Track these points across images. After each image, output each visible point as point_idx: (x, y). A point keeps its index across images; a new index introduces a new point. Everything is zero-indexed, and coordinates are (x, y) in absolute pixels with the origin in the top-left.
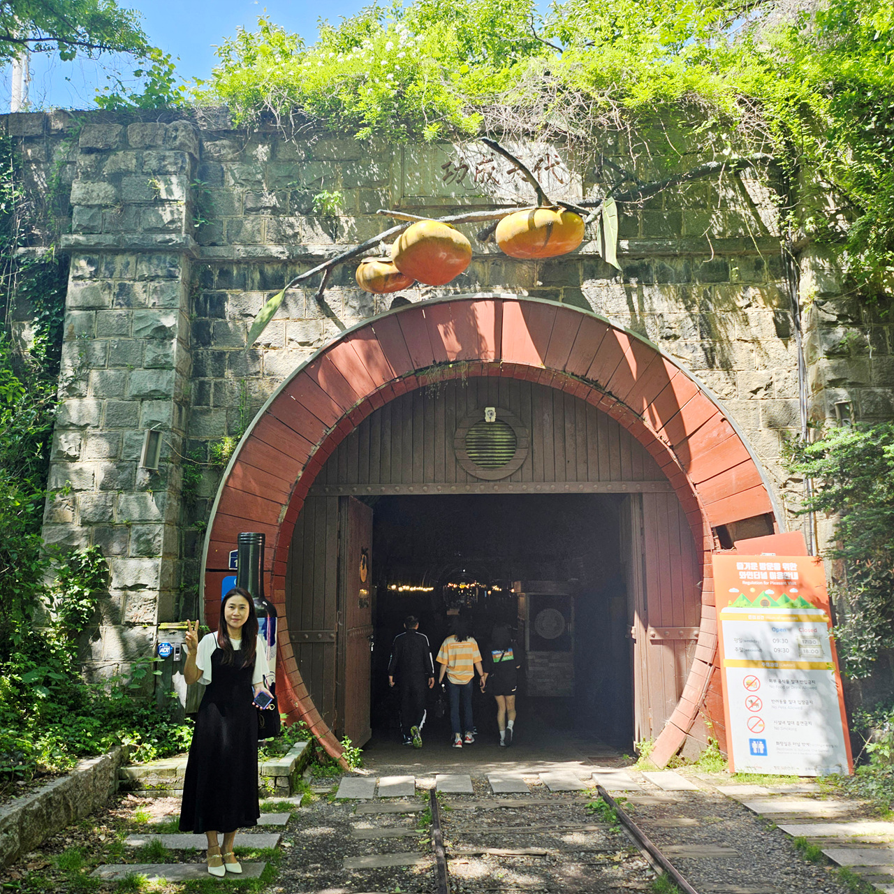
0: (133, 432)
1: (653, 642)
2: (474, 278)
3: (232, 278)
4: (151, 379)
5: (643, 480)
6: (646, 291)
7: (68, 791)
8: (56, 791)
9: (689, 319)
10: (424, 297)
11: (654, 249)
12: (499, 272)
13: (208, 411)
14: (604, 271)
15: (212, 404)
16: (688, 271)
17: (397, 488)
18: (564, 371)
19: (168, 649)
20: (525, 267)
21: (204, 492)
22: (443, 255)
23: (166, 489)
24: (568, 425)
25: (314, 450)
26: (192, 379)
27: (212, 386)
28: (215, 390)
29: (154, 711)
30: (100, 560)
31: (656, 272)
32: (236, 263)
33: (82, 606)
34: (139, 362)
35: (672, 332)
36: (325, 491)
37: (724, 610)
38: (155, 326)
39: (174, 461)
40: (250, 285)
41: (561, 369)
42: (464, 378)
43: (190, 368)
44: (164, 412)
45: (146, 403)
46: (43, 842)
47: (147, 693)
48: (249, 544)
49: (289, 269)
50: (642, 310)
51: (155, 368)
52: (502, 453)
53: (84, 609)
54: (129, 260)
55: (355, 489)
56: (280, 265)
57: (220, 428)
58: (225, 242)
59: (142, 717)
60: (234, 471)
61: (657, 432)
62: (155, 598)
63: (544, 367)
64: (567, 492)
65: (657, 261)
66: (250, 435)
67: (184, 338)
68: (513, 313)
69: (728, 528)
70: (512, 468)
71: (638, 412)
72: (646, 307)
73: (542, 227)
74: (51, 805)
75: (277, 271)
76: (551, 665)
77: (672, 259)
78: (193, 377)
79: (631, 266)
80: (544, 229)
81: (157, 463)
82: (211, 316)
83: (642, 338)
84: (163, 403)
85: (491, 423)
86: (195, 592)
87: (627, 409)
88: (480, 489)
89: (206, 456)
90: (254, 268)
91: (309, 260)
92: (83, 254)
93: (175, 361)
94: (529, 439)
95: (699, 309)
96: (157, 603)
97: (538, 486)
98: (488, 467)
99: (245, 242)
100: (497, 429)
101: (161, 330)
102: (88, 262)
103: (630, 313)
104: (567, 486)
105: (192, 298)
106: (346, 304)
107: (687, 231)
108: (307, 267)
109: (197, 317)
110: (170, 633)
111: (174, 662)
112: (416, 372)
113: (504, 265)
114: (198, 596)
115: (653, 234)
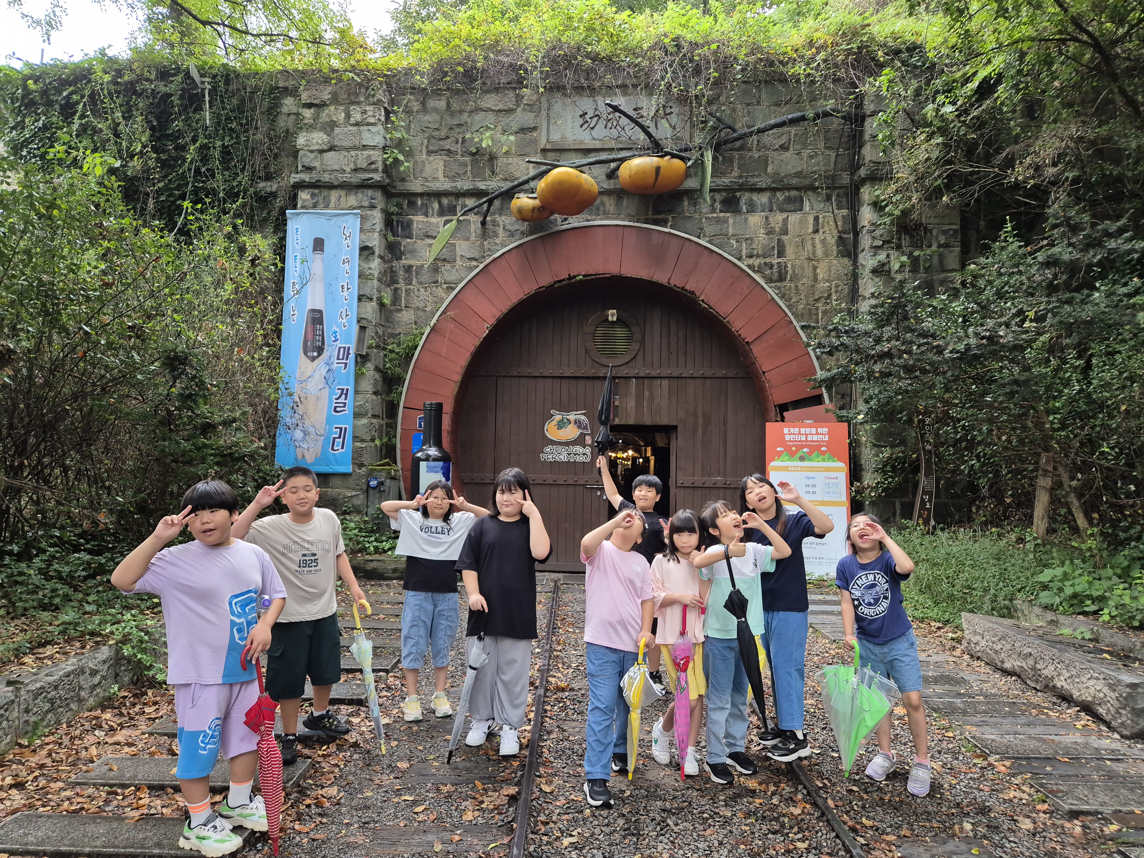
2: (602, 208)
3: (417, 207)
5: (728, 368)
6: (739, 218)
9: (769, 242)
11: (744, 184)
12: (622, 203)
13: (401, 311)
15: (403, 305)
17: (541, 371)
19: (375, 482)
23: (372, 369)
24: (672, 325)
25: (478, 341)
27: (404, 291)
28: (406, 294)
31: (745, 204)
32: (420, 196)
36: (487, 372)
37: (771, 464)
39: (377, 348)
40: (431, 213)
41: (666, 281)
43: (387, 278)
44: (369, 311)
49: (460, 200)
50: (734, 235)
52: (621, 345)
54: (341, 193)
55: (509, 370)
56: (453, 198)
57: (410, 324)
58: (411, 178)
61: (738, 332)
65: (747, 194)
66: (431, 329)
67: (382, 254)
69: (784, 405)
70: (628, 357)
71: (723, 316)
72: (739, 232)
75: (451, 202)
77: (759, 193)
78: (389, 284)
79: (726, 199)
81: (365, 349)
82: (402, 237)
83: (730, 258)
84: (369, 305)
85: (613, 322)
86: (393, 444)
87: (715, 313)
88: (603, 373)
89: (400, 344)
90: (434, 199)
91: (476, 192)
92: (307, 189)
93: (376, 272)
94: (642, 335)
95: (779, 234)
96: (368, 450)
97: (648, 371)
98: (610, 356)
99: (427, 178)
100: (618, 326)
101: (366, 249)
102: (311, 195)
103: (723, 236)
104: (669, 371)
105: (388, 223)
106: (504, 228)
107: (772, 170)
108: (474, 199)
109: (392, 238)
110: (377, 472)
111: (380, 491)
112: (555, 284)
113: (626, 198)
114: (396, 447)
115: (744, 172)
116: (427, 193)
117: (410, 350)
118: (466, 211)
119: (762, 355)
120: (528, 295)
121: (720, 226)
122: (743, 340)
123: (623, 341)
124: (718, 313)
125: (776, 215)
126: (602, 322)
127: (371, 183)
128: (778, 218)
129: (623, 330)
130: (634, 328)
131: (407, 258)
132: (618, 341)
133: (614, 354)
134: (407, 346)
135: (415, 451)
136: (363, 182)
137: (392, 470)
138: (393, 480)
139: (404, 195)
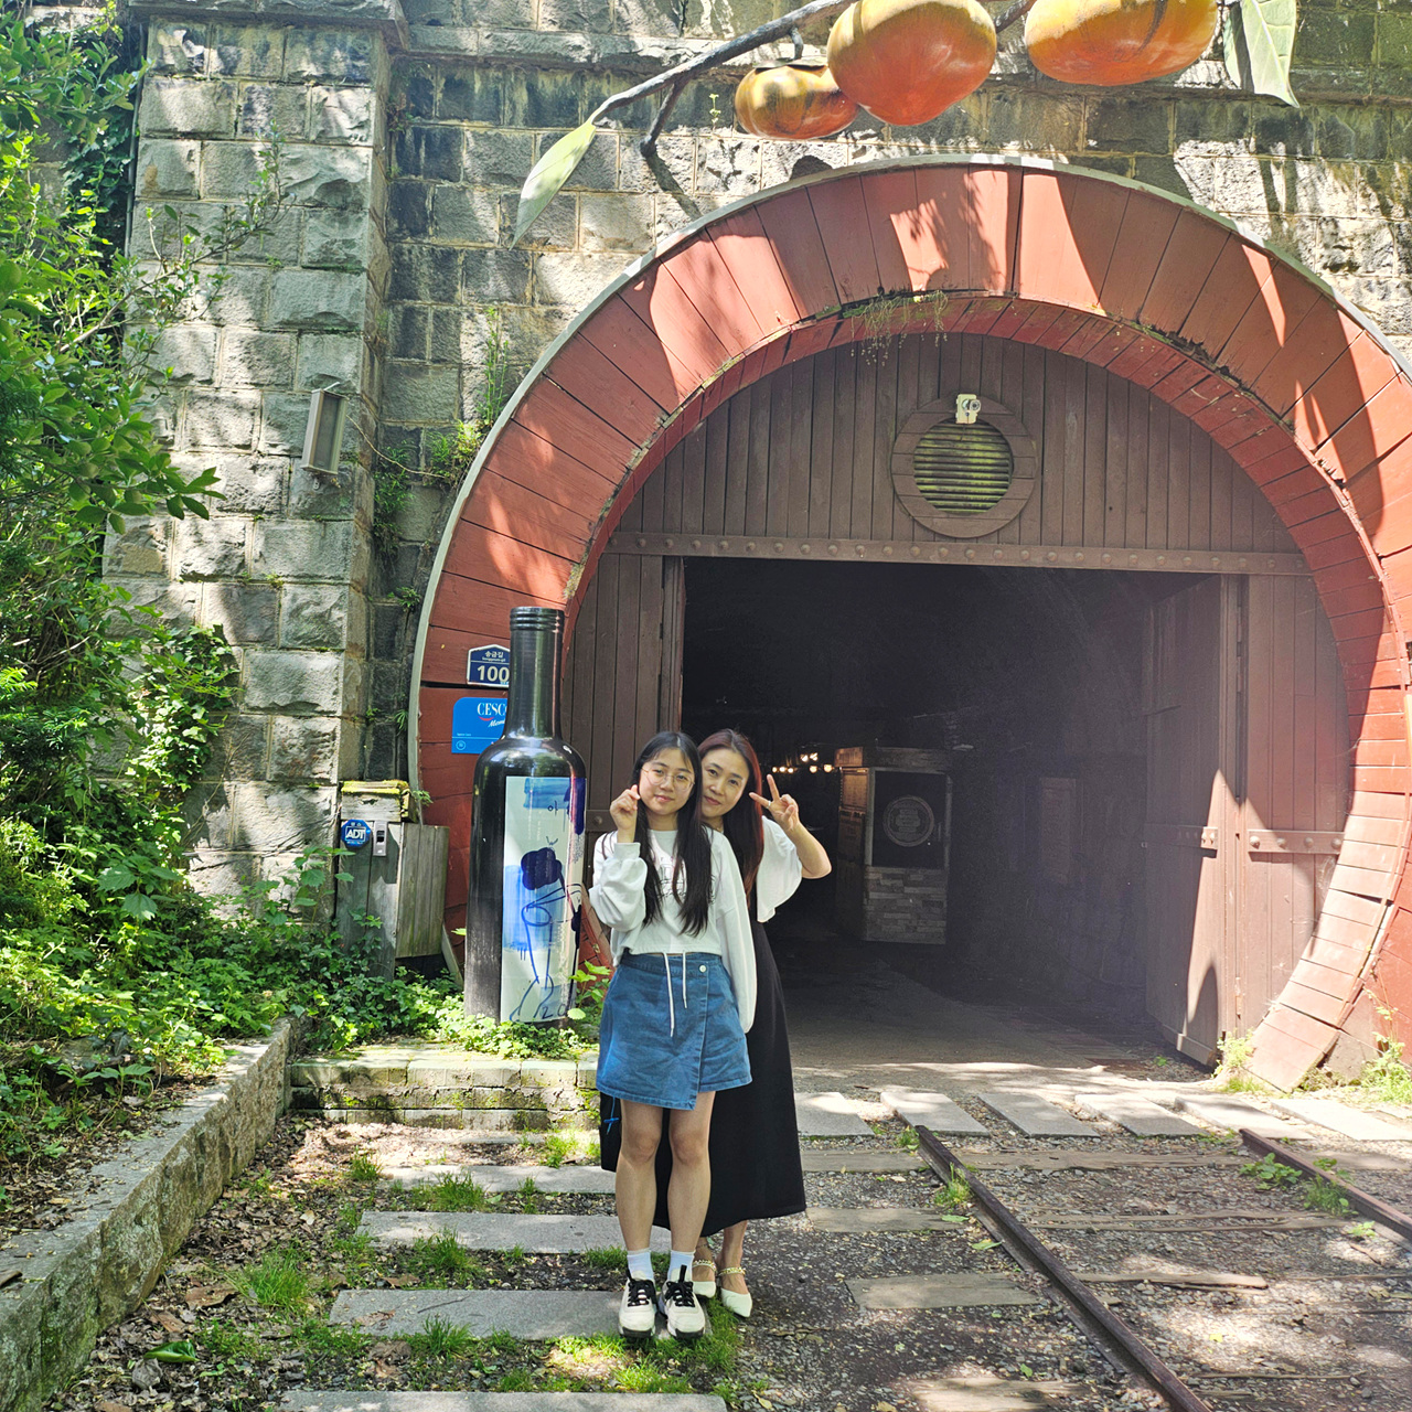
0: (282, 397)
1: (1255, 856)
2: (958, 125)
3: (472, 98)
4: (317, 289)
5: (1252, 550)
6: (1303, 170)
7: (224, 1119)
8: (210, 1119)
9: (1386, 230)
10: (858, 160)
11: (1322, 85)
12: (1010, 116)
13: (422, 370)
14: (1217, 124)
15: (428, 356)
16: (1381, 137)
17: (779, 545)
18: (1138, 323)
19: (362, 832)
20: (1062, 108)
21: (415, 528)
22: (942, 49)
23: (352, 516)
24: (1113, 438)
25: (636, 457)
26: (389, 301)
27: (430, 320)
28: (436, 327)
29: (335, 950)
30: (221, 651)
31: (1320, 134)
32: (480, 66)
33: (188, 739)
34: (293, 254)
35: (1345, 256)
36: (639, 544)
38: (324, 181)
39: (362, 461)
40: (508, 115)
41: (1132, 316)
42: (939, 324)
43: (386, 280)
44: (348, 360)
45: (308, 339)
46: (192, 1230)
47: (319, 915)
48: (535, 629)
49: (588, 85)
50: (1291, 210)
51: (326, 269)
52: (982, 486)
53: (193, 747)
54: (268, 39)
55: (698, 543)
56: (569, 76)
57: (446, 405)
58: (458, 19)
59: (315, 961)
60: (477, 493)
61: (1313, 452)
62: (334, 732)
63: (1101, 312)
64: (1105, 567)
65: (1322, 111)
66: (511, 420)
67: (379, 213)
68: (1042, 196)
70: (1002, 515)
71: (1277, 411)
72: (1304, 203)
74: (203, 1151)
75: (564, 89)
76: (908, 890)
77: (1351, 110)
78: (390, 298)
79: (1272, 119)
80: (1151, 11)
81: (336, 462)
82: (428, 174)
83: (1292, 263)
84: (343, 342)
85: (965, 427)
86: (396, 725)
87: (1257, 402)
88: (940, 554)
89: (419, 460)
90: (516, 79)
91: (631, 68)
92: (173, 21)
93: (367, 255)
94: (1037, 461)
95: (1402, 214)
96: (337, 741)
97: (1051, 554)
98: (955, 513)
99: (500, 23)
100: (975, 439)
101: (338, 190)
102: (185, 38)
103: (1266, 212)
104: (1106, 556)
105: (391, 133)
106: (702, 165)
107: (1383, 57)
108: (624, 84)
109: (400, 175)
110: (365, 803)
111: (373, 859)
112: (843, 310)
113: (1019, 101)
114: (405, 733)
115: (1316, 57)
116: (502, 59)
117: (447, 474)
118: (611, 105)
119: (1373, 514)
120: (771, 339)
121: (1258, 185)
122: (1329, 475)
123: (989, 475)
124: (1262, 401)
125: (1392, 169)
126: (934, 427)
127: (356, 12)
128: (1399, 174)
129: (989, 448)
130: (1016, 444)
131: (441, 231)
132: (975, 475)
133: (965, 507)
134: (436, 464)
135: (460, 746)
136: (333, 8)
137: (406, 798)
138: (410, 825)
139: (436, 62)
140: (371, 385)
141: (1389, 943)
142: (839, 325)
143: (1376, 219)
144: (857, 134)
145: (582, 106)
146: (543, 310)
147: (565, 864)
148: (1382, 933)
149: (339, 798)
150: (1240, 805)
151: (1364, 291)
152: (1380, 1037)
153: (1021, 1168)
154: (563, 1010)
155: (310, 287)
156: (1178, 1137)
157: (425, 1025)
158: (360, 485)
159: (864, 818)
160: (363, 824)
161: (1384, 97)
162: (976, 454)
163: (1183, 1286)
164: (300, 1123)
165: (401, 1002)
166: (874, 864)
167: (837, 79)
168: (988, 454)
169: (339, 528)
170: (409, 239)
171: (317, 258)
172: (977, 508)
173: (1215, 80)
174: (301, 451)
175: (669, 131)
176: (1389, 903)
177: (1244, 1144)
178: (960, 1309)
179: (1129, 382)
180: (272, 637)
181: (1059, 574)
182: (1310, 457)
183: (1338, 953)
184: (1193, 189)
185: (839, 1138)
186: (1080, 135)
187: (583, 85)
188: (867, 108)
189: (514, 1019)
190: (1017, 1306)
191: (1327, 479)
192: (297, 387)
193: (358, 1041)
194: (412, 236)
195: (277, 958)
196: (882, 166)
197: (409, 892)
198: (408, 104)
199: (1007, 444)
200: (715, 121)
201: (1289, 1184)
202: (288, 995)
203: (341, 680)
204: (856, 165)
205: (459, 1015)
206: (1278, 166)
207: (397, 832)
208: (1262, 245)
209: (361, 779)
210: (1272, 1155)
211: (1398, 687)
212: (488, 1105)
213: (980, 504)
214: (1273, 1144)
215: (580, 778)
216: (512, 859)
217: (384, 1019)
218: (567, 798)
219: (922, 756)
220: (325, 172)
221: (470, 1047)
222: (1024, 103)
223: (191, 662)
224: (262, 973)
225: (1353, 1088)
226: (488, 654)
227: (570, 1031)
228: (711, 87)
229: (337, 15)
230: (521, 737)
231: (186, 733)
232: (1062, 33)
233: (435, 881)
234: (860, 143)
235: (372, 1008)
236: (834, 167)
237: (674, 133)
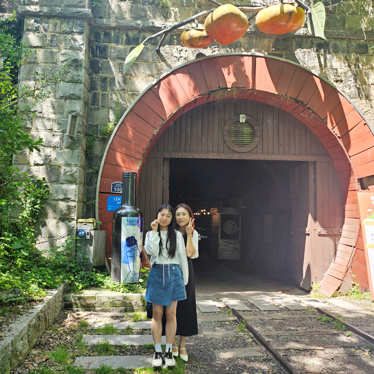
0: (61, 116)
1: (319, 235)
2: (239, 45)
3: (111, 37)
4: (70, 88)
5: (317, 155)
6: (328, 56)
7: (45, 311)
8: (41, 311)
9: (350, 72)
10: (213, 54)
11: (333, 34)
12: (252, 42)
13: (98, 109)
14: (306, 44)
15: (100, 105)
16: (348, 47)
17: (194, 155)
18: (286, 96)
19: (83, 233)
20: (266, 40)
21: (97, 151)
22: (234, 25)
23: (80, 148)
24: (280, 126)
25: (156, 132)
26: (89, 91)
27: (101, 96)
28: (102, 98)
29: (76, 265)
30: (45, 184)
31: (332, 47)
32: (113, 29)
33: (36, 208)
35: (339, 78)
36: (157, 155)
37: (365, 220)
38: (72, 59)
39: (83, 133)
40: (121, 42)
41: (285, 94)
42: (235, 96)
43: (89, 85)
44: (78, 107)
45: (68, 101)
47: (72, 255)
48: (129, 178)
49: (142, 34)
50: (325, 66)
51: (72, 82)
52: (247, 139)
53: (37, 210)
54: (57, 22)
55: (172, 154)
56: (137, 32)
57: (105, 118)
58: (107, 17)
59: (71, 268)
60: (113, 141)
61: (332, 129)
62: (75, 206)
63: (277, 93)
64: (279, 159)
65: (333, 41)
66: (122, 122)
67: (87, 68)
68: (261, 63)
69: (364, 179)
70: (252, 146)
71: (323, 119)
72: (329, 64)
73: (287, 13)
74: (40, 320)
75: (135, 35)
76: (230, 245)
77: (340, 40)
78: (90, 90)
79: (320, 43)
80: (288, 15)
81: (75, 134)
82: (100, 57)
83: (326, 80)
84: (77, 101)
85: (242, 123)
86: (92, 204)
87: (317, 116)
88: (236, 157)
89: (98, 133)
90: (123, 32)
91: (153, 30)
92: (31, 17)
93: (83, 79)
94: (261, 132)
95: (354, 67)
96: (76, 208)
97: (265, 156)
98: (240, 146)
99: (118, 18)
100: (245, 126)
101: (75, 62)
102: (34, 22)
103: (319, 67)
104: (279, 157)
105: (90, 47)
106: (172, 55)
107: (348, 27)
108: (151, 34)
109: (92, 57)
110: (84, 225)
111: (86, 240)
112: (210, 93)
113: (255, 39)
114: (95, 206)
115: (331, 27)
116: (119, 27)
117: (105, 136)
118: (148, 39)
119: (348, 145)
120: (191, 100)
121: (317, 60)
122: (336, 135)
123: (248, 136)
124: (319, 116)
125: (351, 56)
126: (234, 123)
127: (80, 15)
128: (353, 57)
129: (248, 129)
130: (256, 128)
131: (103, 72)
132: (245, 136)
133: (242, 144)
134: (102, 134)
135: (109, 209)
136: (74, 14)
137: (95, 223)
138: (96, 230)
139: (102, 28)
140: (85, 113)
141: (355, 258)
142: (209, 97)
143: (347, 69)
144: (213, 47)
145: (140, 40)
146: (130, 93)
147: (138, 240)
148: (353, 255)
149: (77, 223)
150: (315, 222)
151: (345, 87)
152: (353, 283)
153: (260, 319)
154: (137, 279)
155: (68, 87)
156: (301, 310)
157: (100, 284)
158: (82, 140)
159: (218, 226)
160: (83, 230)
161: (349, 37)
162: (245, 130)
163: (302, 350)
164: (66, 312)
165: (94, 278)
166: (221, 239)
167: (207, 32)
168: (248, 130)
169: (76, 151)
170: (95, 75)
171: (70, 80)
172: (246, 144)
173: (305, 33)
174: (66, 131)
175: (163, 46)
176: (354, 247)
177: (318, 312)
178: (243, 358)
179: (284, 111)
180: (58, 180)
181: (268, 162)
182: (331, 130)
183: (342, 260)
184: (300, 61)
185: (212, 312)
186: (271, 47)
187: (140, 34)
188: (215, 40)
189: (124, 282)
190: (258, 356)
191: (336, 136)
192: (65, 114)
193: (82, 289)
194: (96, 73)
195: (60, 267)
196: (219, 55)
197: (96, 248)
198: (94, 39)
199: (253, 128)
200: (175, 43)
201: (329, 322)
202: (63, 277)
203: (77, 192)
204: (212, 55)
205: (109, 281)
206: (322, 55)
207: (93, 232)
208: (318, 76)
209: (83, 218)
210: (325, 315)
211: (355, 190)
212: (117, 305)
213: (246, 143)
214: (325, 311)
215: (142, 217)
216: (123, 239)
217: (89, 283)
218: (138, 223)
219: (233, 210)
220: (72, 57)
221: (113, 290)
222: (256, 39)
223: (36, 187)
224: (56, 271)
225: (346, 296)
226: (117, 184)
227: (139, 285)
228: (174, 35)
229: (75, 15)
230: (126, 206)
231: (35, 207)
232: (265, 21)
233: (103, 245)
234: (214, 49)
235: (86, 280)
236: (207, 55)
237: (165, 46)
